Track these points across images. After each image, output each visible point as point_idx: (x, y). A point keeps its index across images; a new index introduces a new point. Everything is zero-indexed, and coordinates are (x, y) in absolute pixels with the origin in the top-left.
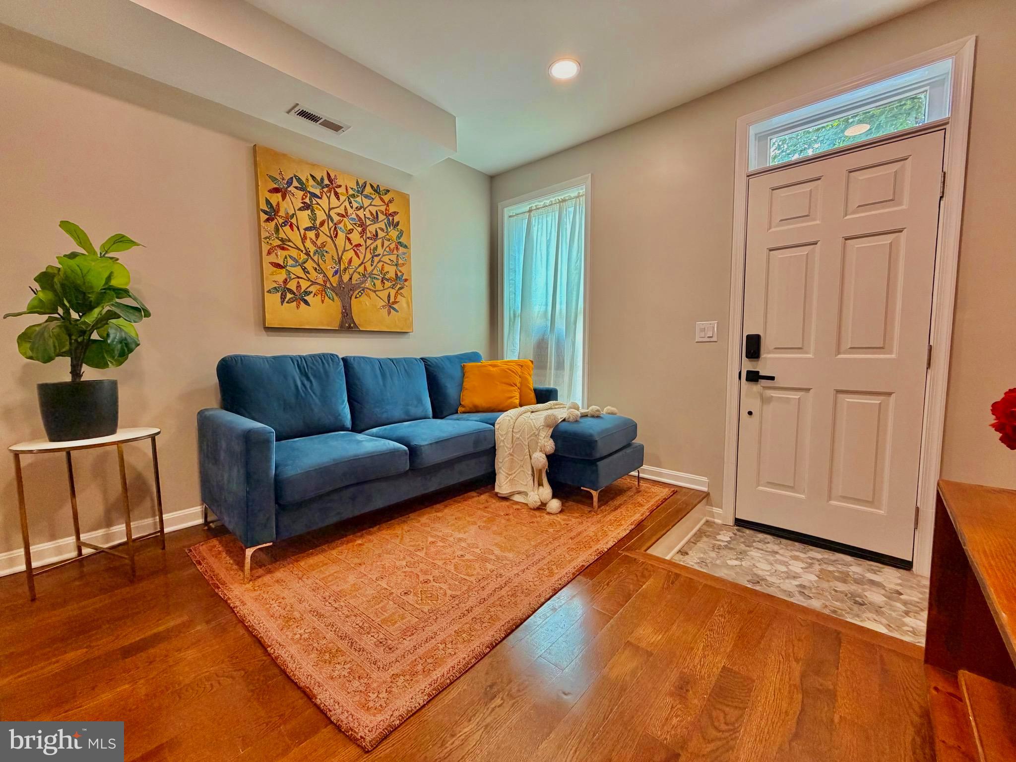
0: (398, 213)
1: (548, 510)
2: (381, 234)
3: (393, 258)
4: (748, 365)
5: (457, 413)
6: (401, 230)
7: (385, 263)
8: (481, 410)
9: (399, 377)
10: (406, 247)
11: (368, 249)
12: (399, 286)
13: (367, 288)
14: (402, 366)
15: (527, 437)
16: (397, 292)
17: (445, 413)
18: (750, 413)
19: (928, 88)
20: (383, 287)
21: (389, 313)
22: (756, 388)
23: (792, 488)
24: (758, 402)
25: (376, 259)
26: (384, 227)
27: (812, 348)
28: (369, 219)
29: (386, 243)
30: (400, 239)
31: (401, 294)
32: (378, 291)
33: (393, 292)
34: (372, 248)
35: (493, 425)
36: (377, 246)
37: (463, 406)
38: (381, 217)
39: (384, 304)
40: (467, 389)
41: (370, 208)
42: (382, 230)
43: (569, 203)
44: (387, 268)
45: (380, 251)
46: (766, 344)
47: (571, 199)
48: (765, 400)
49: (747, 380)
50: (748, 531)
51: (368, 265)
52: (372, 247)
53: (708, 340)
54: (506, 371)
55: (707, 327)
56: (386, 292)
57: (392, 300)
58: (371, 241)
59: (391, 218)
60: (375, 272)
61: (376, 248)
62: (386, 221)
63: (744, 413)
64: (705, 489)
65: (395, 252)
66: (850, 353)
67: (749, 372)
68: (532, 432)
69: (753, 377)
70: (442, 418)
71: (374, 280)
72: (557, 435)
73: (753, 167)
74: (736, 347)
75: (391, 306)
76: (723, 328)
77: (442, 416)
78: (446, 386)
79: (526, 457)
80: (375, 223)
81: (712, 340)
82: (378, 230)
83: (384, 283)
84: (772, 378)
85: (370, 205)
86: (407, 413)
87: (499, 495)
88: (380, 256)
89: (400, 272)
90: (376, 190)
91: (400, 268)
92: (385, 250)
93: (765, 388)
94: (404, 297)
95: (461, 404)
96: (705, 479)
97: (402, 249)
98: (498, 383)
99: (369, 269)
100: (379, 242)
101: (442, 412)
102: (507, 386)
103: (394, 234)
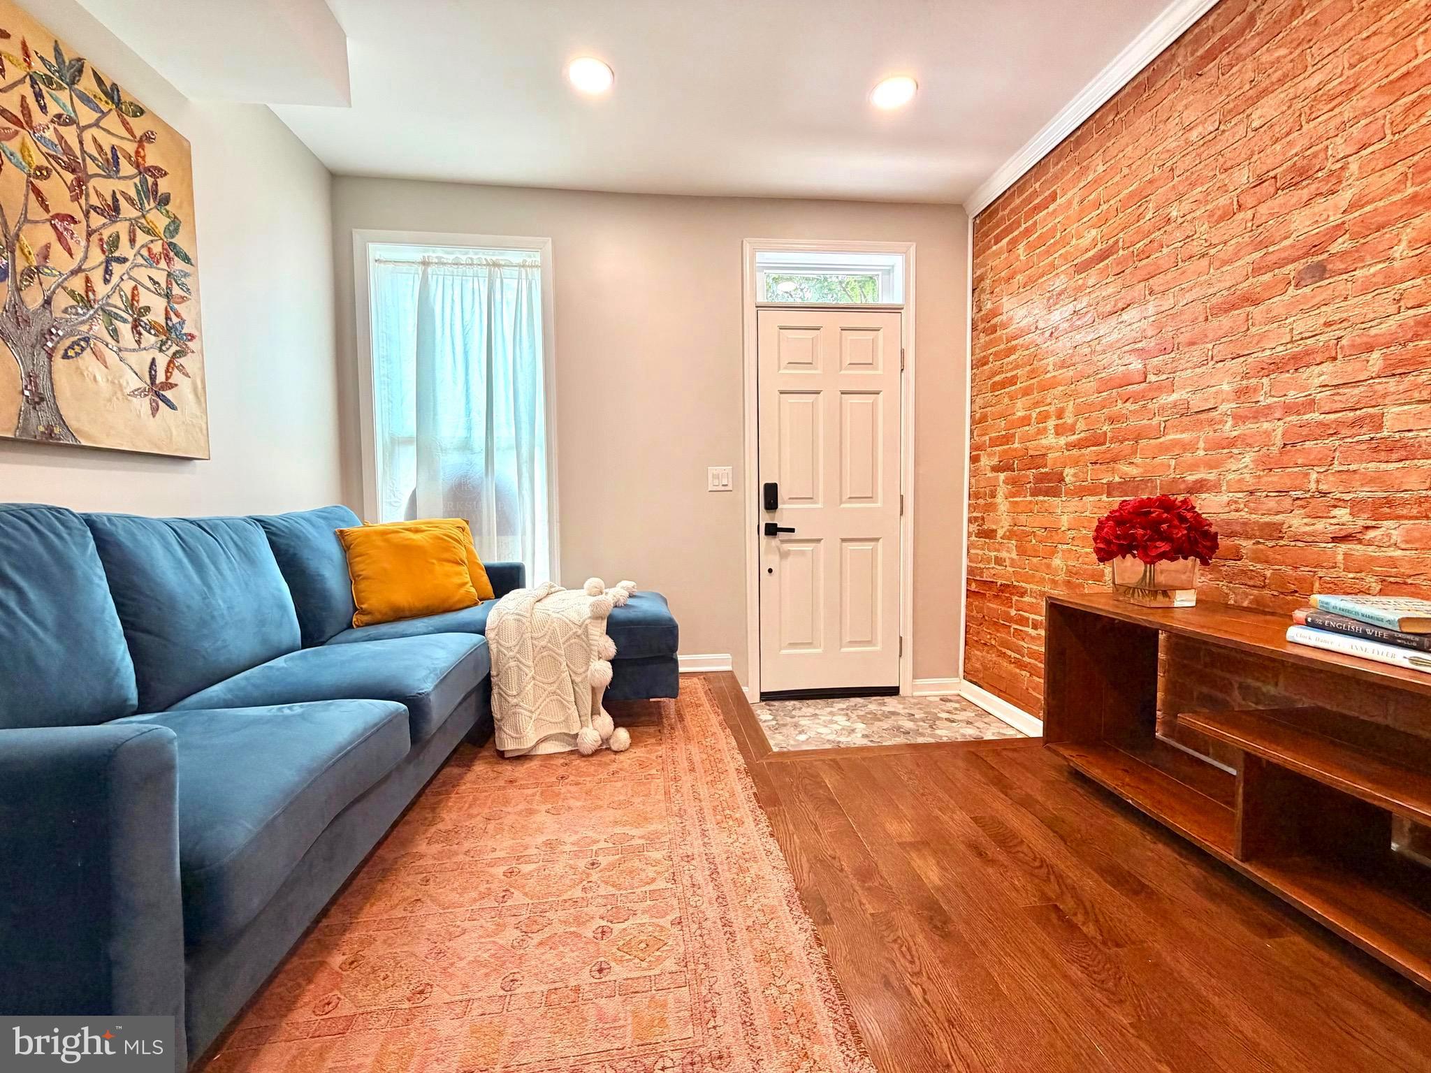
0: (166, 174)
1: (614, 748)
2: (127, 211)
3: (161, 277)
4: (766, 518)
5: (350, 626)
6: (175, 217)
7: (140, 283)
8: (407, 614)
9: (231, 562)
10: (186, 259)
11: (95, 237)
12: (175, 348)
13: (96, 338)
14: (227, 538)
15: (561, 641)
16: (170, 362)
17: (329, 631)
18: (770, 571)
19: (880, 273)
20: (138, 342)
21: (155, 410)
22: (775, 542)
23: (810, 645)
24: (777, 558)
25: (117, 269)
26: (133, 194)
27: (821, 499)
28: (93, 159)
29: (142, 238)
30: (173, 237)
31: (181, 368)
32: (126, 350)
33: (162, 361)
34: (105, 238)
35: (482, 632)
36: (118, 237)
37: (363, 612)
38: (126, 168)
39: (143, 385)
40: (366, 578)
41: (94, 131)
42: (130, 200)
43: (506, 271)
44: (146, 299)
45: (124, 250)
46: (782, 494)
47: (510, 265)
48: (784, 555)
49: (766, 534)
50: (776, 703)
51: (97, 276)
52: (106, 234)
53: (723, 488)
54: (442, 539)
55: (720, 474)
56: (147, 357)
57: (161, 378)
58: (103, 220)
59: (150, 180)
60: (116, 300)
61: (115, 242)
62: (137, 180)
63: (764, 572)
64: (729, 668)
65: (163, 264)
66: (850, 503)
67: (767, 525)
68: (571, 633)
69: (772, 530)
70: (322, 644)
71: (115, 321)
72: (616, 627)
73: (761, 299)
74: (753, 499)
75: (158, 391)
76: (739, 475)
77: (322, 640)
78: (322, 576)
79: (564, 675)
80: (110, 177)
81: (727, 488)
82: (119, 196)
83: (140, 334)
84: (792, 530)
85: (96, 124)
86: (265, 641)
87: (507, 755)
88: (128, 264)
89: (177, 315)
90: (112, 93)
91: (176, 306)
92: (139, 252)
93: (783, 541)
94: (187, 375)
95: (355, 609)
96: (728, 656)
97: (178, 265)
98: (434, 561)
99: (101, 289)
100: (122, 228)
101: (322, 632)
102: (450, 564)
103: (160, 221)
